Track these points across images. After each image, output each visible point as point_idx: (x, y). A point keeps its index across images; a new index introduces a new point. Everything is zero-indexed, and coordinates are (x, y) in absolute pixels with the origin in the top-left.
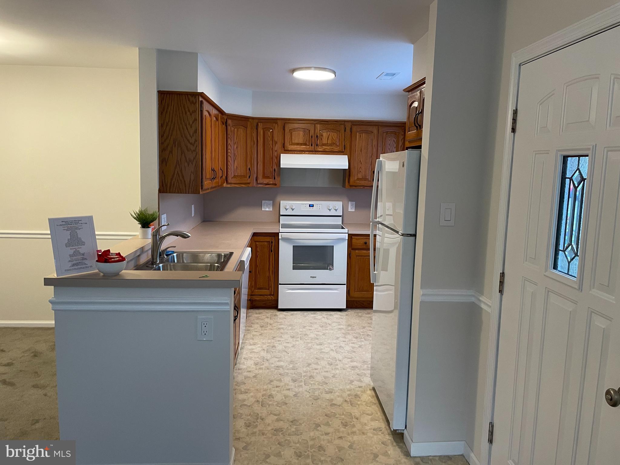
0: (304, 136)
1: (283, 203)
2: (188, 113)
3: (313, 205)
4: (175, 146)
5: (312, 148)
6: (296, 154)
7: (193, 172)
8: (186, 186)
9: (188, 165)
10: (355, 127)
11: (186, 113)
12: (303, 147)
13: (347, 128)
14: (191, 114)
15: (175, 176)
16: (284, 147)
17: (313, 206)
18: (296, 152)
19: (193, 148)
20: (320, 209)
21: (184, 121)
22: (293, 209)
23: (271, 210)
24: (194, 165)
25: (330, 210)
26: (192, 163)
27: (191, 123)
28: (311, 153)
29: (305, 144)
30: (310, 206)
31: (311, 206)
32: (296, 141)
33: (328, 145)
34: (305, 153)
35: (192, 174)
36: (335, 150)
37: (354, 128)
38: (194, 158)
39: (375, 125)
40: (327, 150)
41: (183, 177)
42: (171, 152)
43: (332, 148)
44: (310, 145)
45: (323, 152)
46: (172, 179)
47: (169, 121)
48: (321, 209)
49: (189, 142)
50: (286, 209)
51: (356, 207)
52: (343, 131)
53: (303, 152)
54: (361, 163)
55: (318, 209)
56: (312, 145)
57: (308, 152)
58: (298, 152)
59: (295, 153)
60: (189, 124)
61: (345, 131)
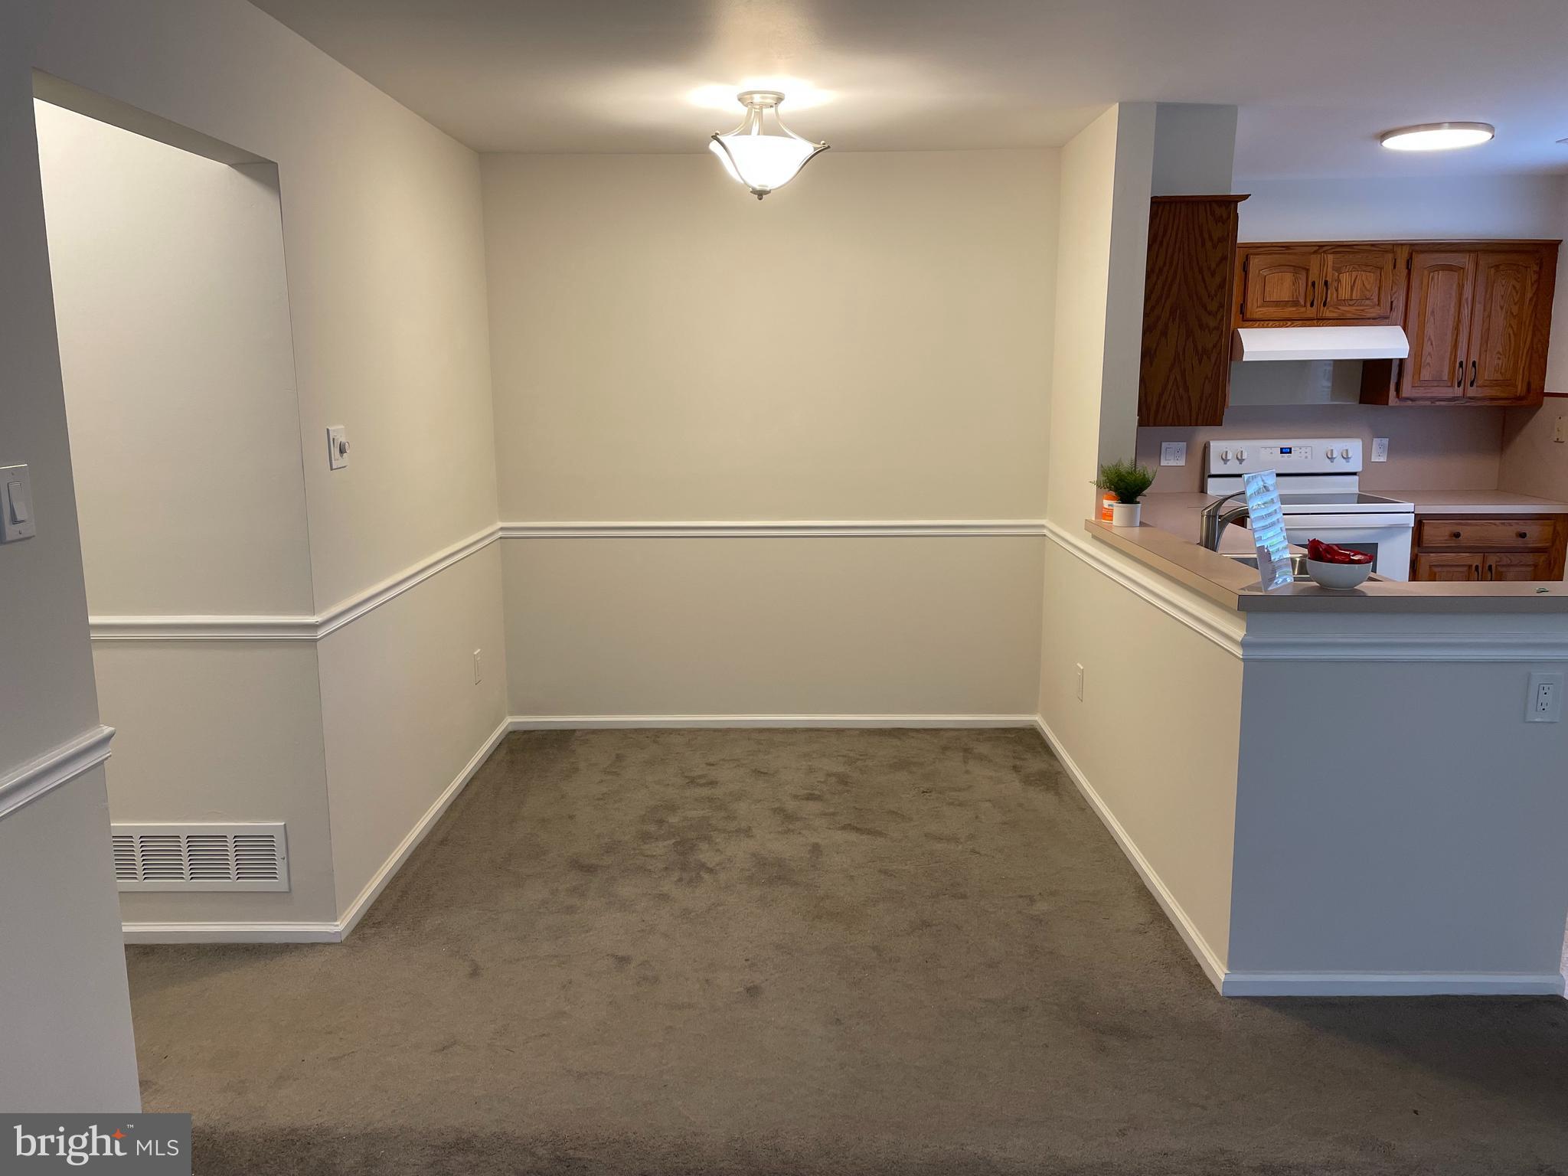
0: (1294, 284)
1: (1217, 447)
2: (1209, 244)
3: (1290, 449)
4: (1174, 320)
5: (1311, 312)
6: (1271, 327)
7: (1210, 376)
8: (1191, 410)
9: (1200, 363)
10: (1422, 256)
11: (1203, 244)
12: (1289, 311)
13: (1398, 261)
14: (1215, 247)
15: (1169, 387)
16: (1242, 312)
17: (1290, 452)
18: (1271, 323)
19: (1212, 323)
20: (1306, 457)
21: (1198, 263)
22: (1241, 461)
23: (1182, 463)
24: (1213, 360)
25: (1331, 459)
26: (1209, 358)
27: (1213, 266)
28: (1308, 323)
29: (1295, 303)
30: (1282, 452)
31: (1284, 450)
32: (1275, 298)
33: (1351, 303)
34: (1293, 323)
35: (1207, 381)
36: (1369, 315)
37: (1419, 260)
38: (1215, 346)
39: (1470, 251)
40: (1349, 316)
41: (1187, 389)
42: (1164, 333)
43: (1362, 310)
44: (1308, 305)
45: (1337, 319)
46: (1161, 395)
47: (1165, 263)
48: (1309, 457)
49: (1206, 309)
50: (1225, 461)
51: (1392, 451)
52: (1391, 267)
53: (1289, 323)
54: (1432, 344)
55: (1304, 457)
56: (1312, 305)
57: (1300, 322)
58: (1277, 323)
59: (1267, 325)
60: (1209, 268)
61: (1395, 267)
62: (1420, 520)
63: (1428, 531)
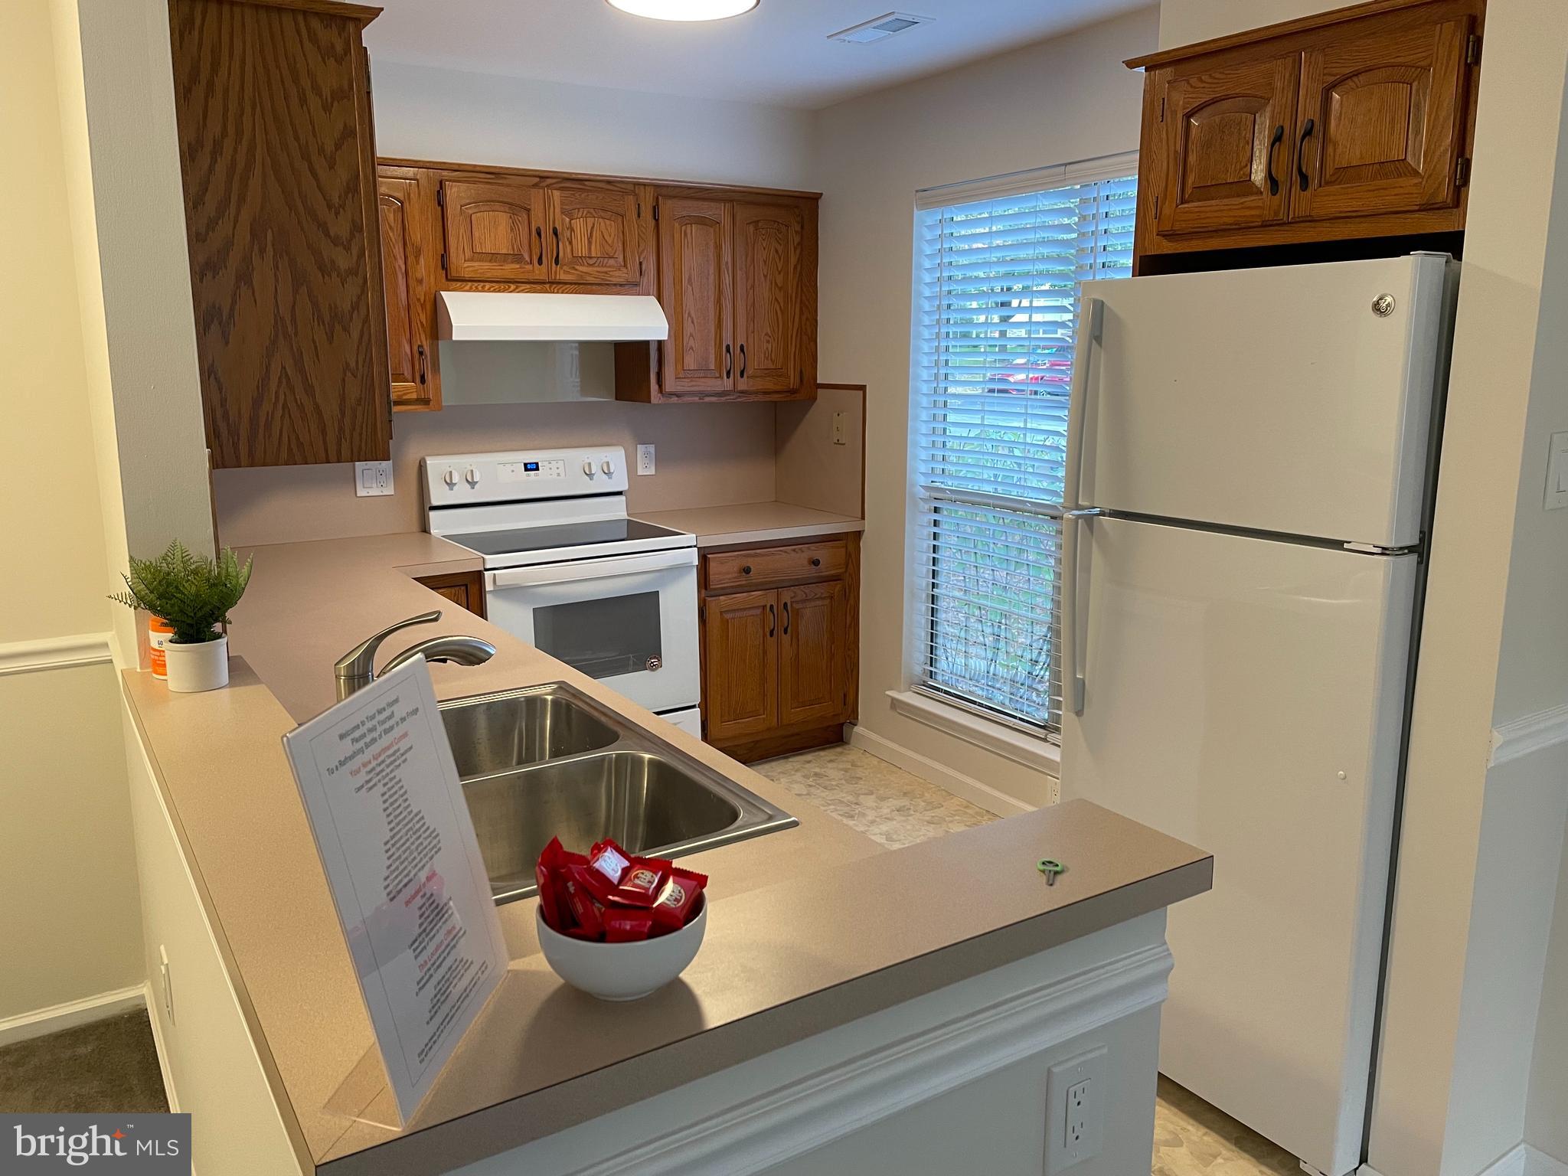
0: (512, 230)
1: (436, 466)
2: (313, 101)
3: (537, 464)
4: (262, 251)
5: (540, 272)
6: (489, 291)
7: (353, 364)
8: (324, 432)
9: (330, 339)
10: (669, 202)
11: (303, 101)
12: (510, 269)
13: (643, 208)
14: (327, 108)
15: (273, 385)
16: (445, 267)
17: (537, 469)
18: (488, 286)
19: (344, 262)
20: (559, 475)
21: (297, 139)
22: (472, 484)
23: (389, 490)
24: (355, 335)
25: (590, 475)
26: (346, 329)
27: (329, 147)
28: (538, 287)
29: (517, 258)
30: (526, 469)
31: (529, 467)
32: (488, 248)
33: (591, 262)
34: (517, 288)
35: (349, 374)
36: (615, 280)
37: (667, 207)
38: (355, 307)
39: (725, 201)
40: (591, 279)
41: (309, 390)
42: (244, 277)
43: (606, 273)
44: (535, 261)
45: (575, 284)
46: (257, 402)
47: (224, 133)
48: (562, 475)
49: (327, 234)
50: (451, 485)
51: (660, 460)
52: (635, 216)
53: (513, 287)
54: (693, 322)
55: (555, 476)
56: (540, 262)
57: (528, 286)
58: (496, 286)
59: (483, 287)
60: (321, 150)
61: (639, 217)
62: (704, 555)
63: (713, 567)
